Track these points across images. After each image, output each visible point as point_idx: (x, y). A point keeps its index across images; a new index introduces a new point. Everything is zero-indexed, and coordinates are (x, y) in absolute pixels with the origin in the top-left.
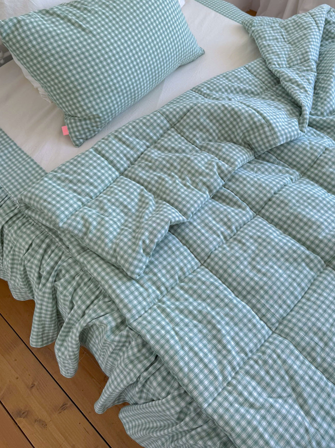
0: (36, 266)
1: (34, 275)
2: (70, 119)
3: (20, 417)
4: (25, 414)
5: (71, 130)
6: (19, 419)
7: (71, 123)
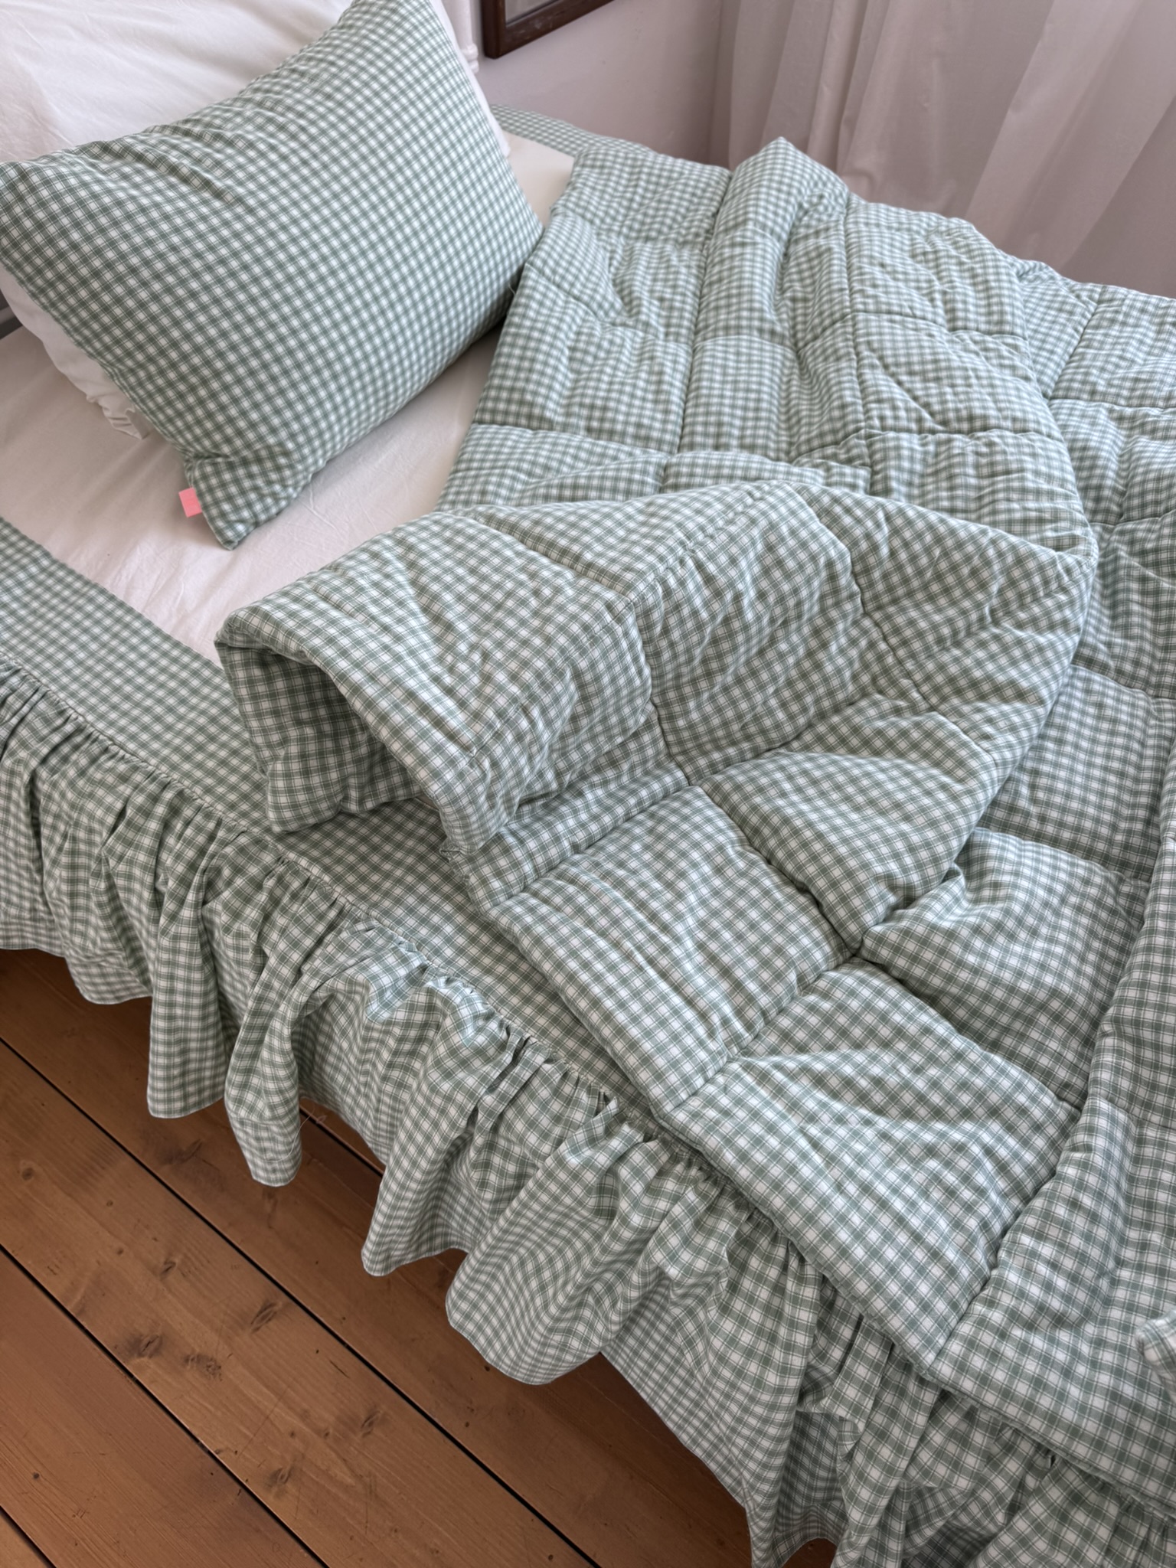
0: (145, 868)
1: (140, 897)
2: (201, 466)
3: (140, 1355)
4: (153, 1345)
5: (208, 499)
6: (137, 1361)
7: (205, 477)
